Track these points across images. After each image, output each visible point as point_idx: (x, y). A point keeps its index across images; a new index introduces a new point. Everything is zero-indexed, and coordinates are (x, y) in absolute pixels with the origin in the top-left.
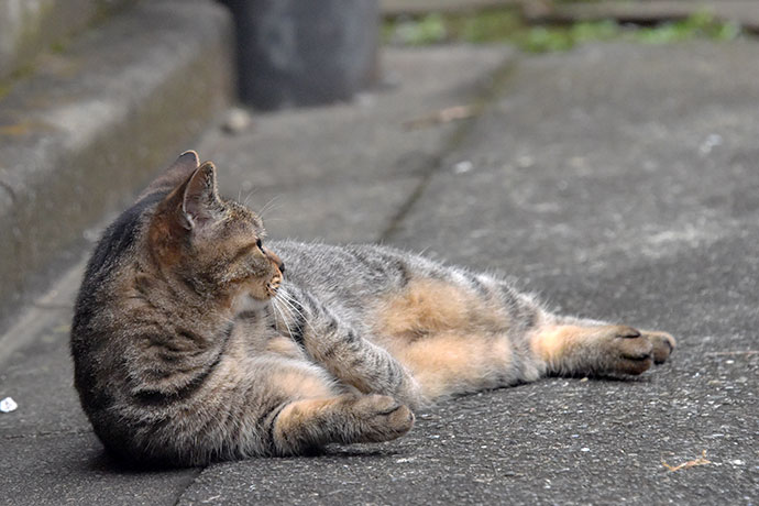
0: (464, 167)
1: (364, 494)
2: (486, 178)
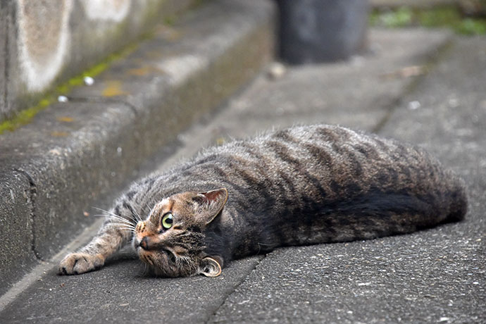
0: (414, 105)
1: (337, 304)
2: (428, 112)
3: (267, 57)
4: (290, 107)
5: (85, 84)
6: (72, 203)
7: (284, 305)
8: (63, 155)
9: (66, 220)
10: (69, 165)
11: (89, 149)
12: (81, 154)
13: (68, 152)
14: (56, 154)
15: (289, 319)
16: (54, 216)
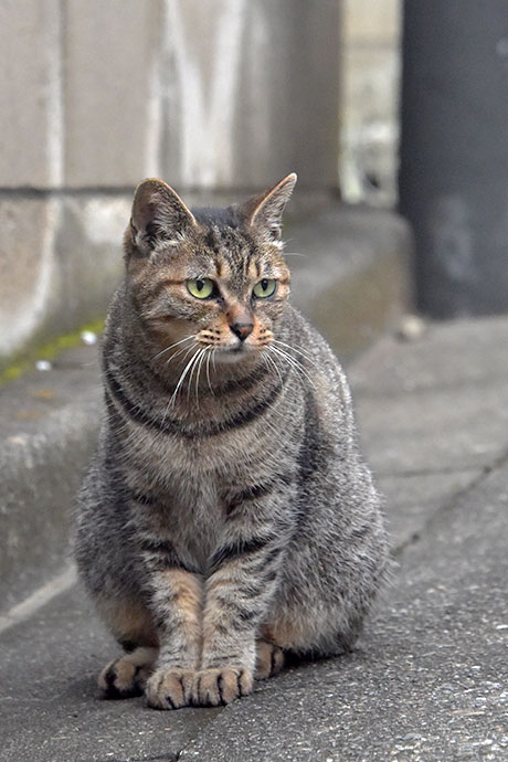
1: (457, 656)
3: (396, 308)
4: (427, 379)
5: (83, 344)
6: (49, 525)
7: (372, 662)
8: (30, 445)
9: (38, 551)
10: (42, 462)
11: (77, 437)
12: (63, 445)
13: (40, 442)
14: (19, 445)
15: (375, 680)
16: (16, 545)
